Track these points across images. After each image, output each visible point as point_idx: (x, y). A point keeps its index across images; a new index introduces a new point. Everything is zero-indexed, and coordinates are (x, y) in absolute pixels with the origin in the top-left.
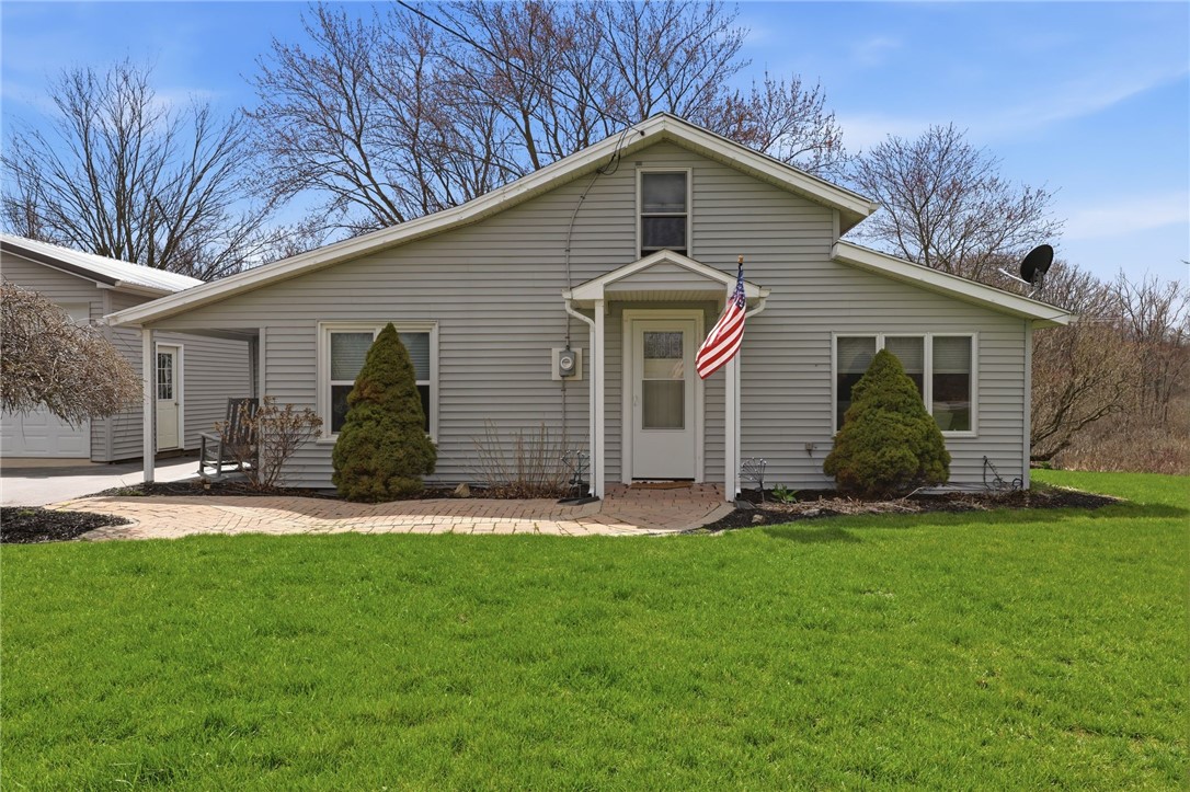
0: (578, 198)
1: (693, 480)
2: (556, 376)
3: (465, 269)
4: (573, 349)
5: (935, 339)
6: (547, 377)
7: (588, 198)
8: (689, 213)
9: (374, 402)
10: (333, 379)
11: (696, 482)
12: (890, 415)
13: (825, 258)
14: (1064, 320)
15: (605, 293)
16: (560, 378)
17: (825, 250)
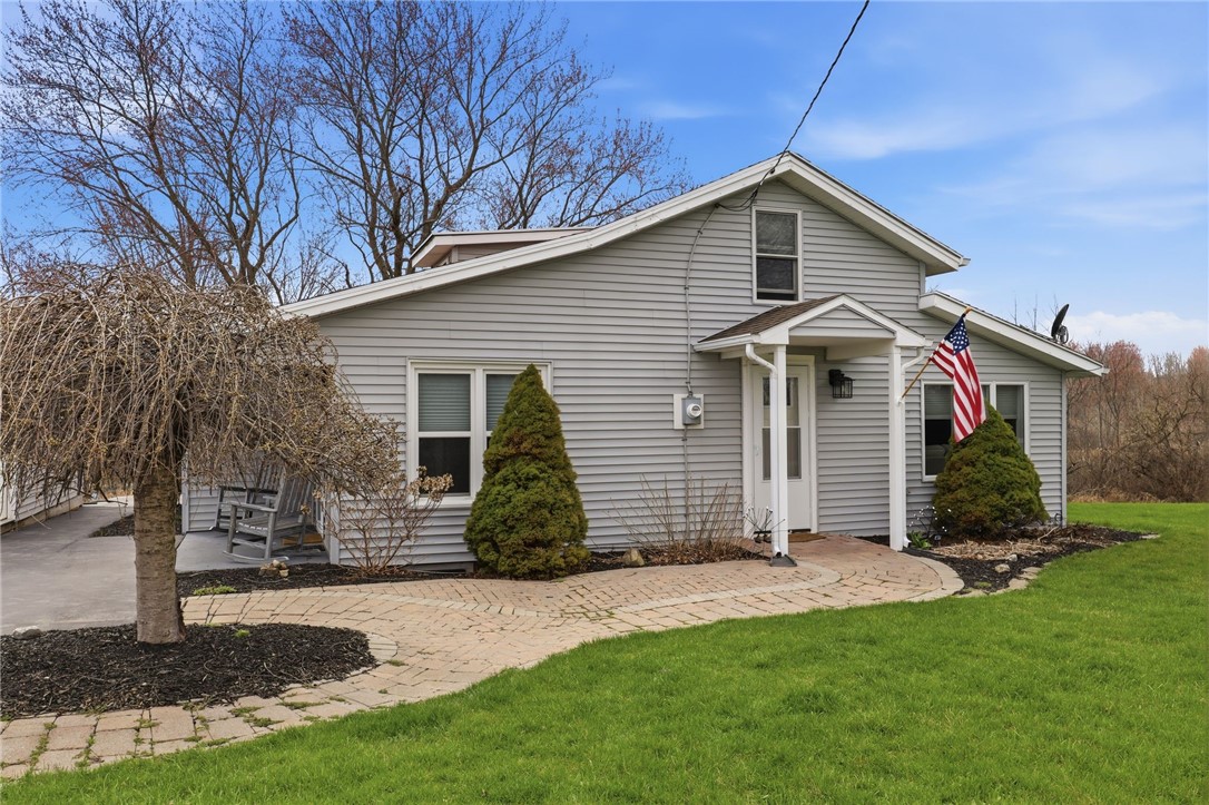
0: (695, 233)
1: (809, 530)
2: (678, 424)
3: (580, 303)
4: (696, 396)
5: (998, 387)
6: (669, 426)
7: (705, 233)
8: (800, 256)
9: (535, 458)
10: (420, 430)
11: (812, 532)
12: (1004, 460)
13: (913, 308)
14: (1099, 372)
15: (790, 337)
16: (683, 427)
17: (914, 300)
